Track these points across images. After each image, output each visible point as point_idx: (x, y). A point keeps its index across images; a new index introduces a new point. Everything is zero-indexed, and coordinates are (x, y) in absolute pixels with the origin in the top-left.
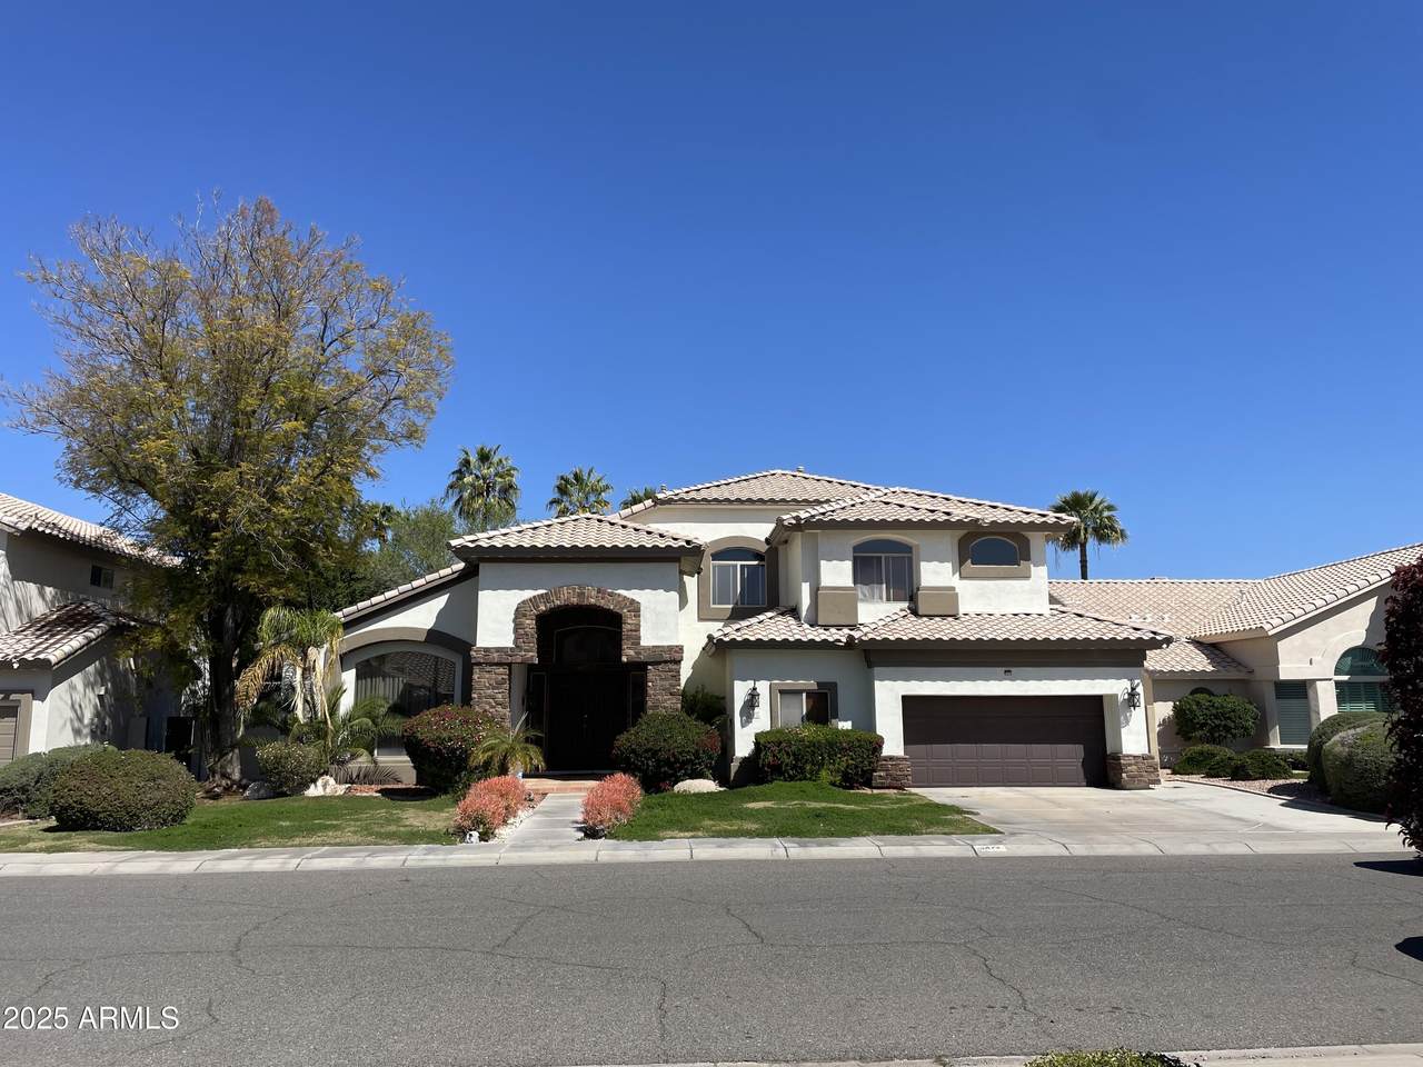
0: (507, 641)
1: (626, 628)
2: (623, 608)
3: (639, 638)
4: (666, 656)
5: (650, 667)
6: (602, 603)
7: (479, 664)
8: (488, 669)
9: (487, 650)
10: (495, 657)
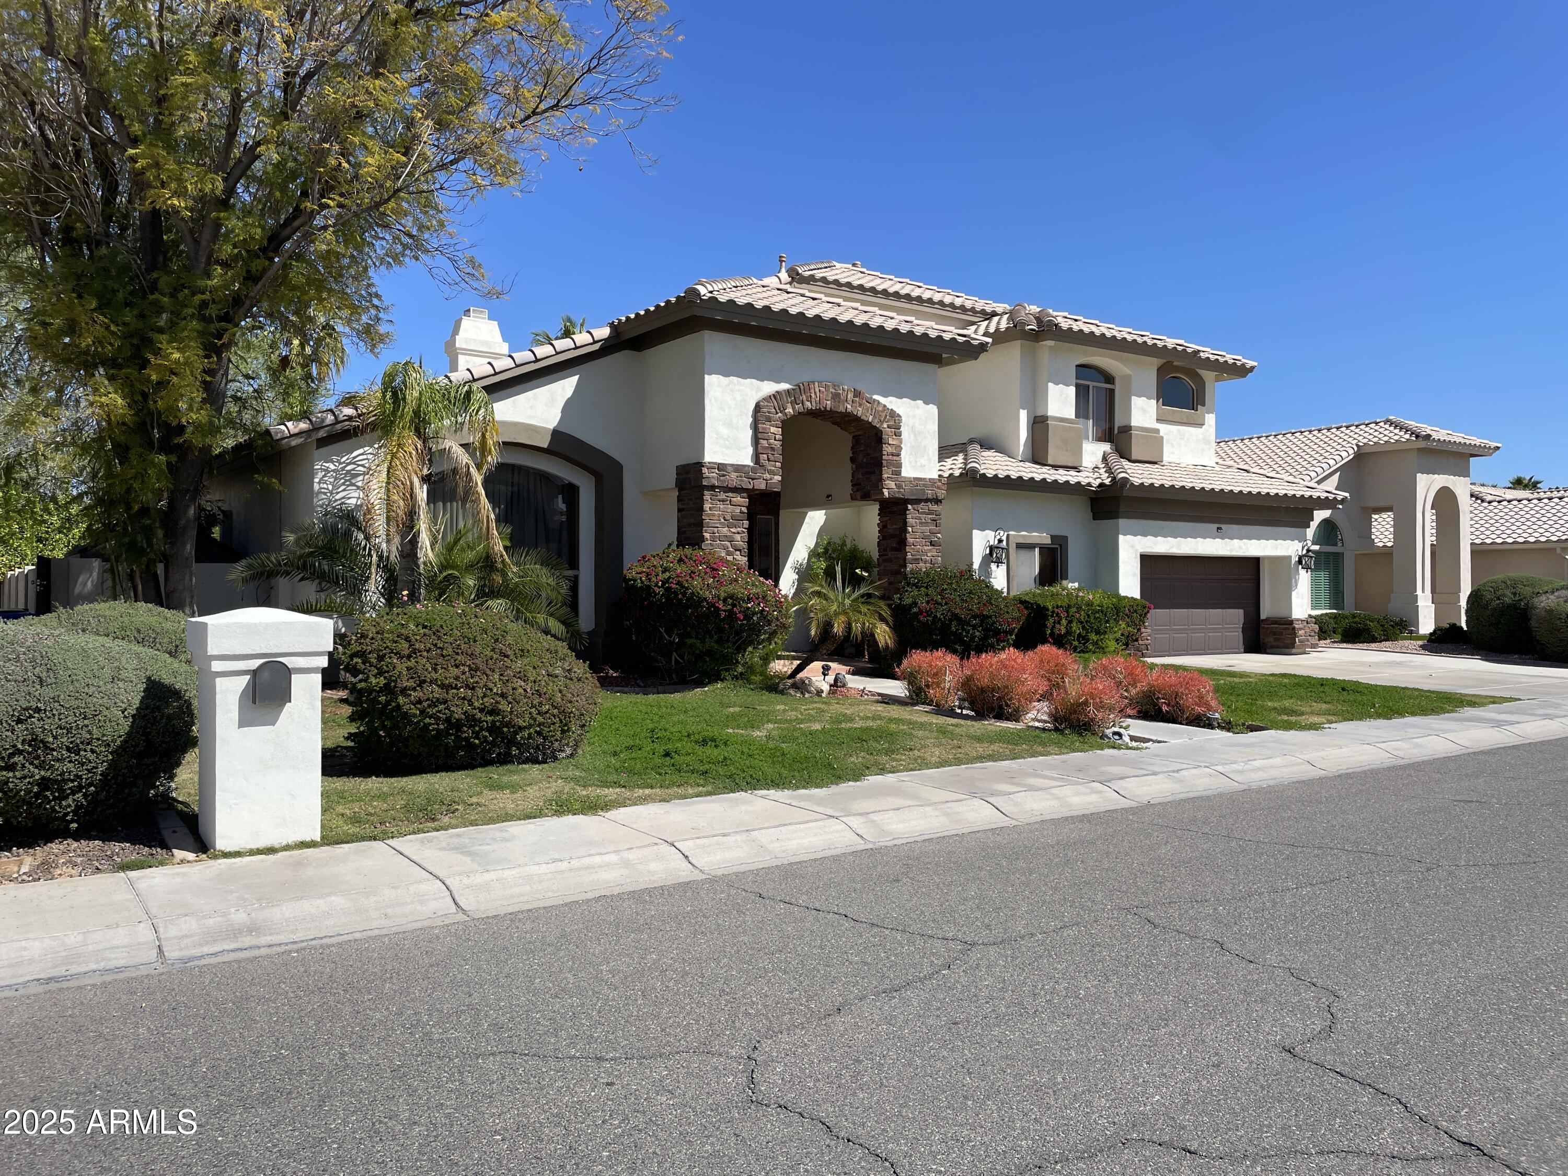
0: (745, 457)
1: (887, 449)
2: (882, 422)
3: (899, 465)
4: (930, 494)
5: (910, 507)
6: (859, 412)
7: (712, 488)
8: (722, 496)
9: (721, 467)
10: (733, 479)
